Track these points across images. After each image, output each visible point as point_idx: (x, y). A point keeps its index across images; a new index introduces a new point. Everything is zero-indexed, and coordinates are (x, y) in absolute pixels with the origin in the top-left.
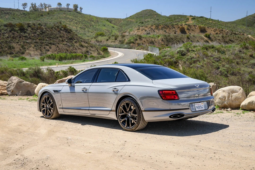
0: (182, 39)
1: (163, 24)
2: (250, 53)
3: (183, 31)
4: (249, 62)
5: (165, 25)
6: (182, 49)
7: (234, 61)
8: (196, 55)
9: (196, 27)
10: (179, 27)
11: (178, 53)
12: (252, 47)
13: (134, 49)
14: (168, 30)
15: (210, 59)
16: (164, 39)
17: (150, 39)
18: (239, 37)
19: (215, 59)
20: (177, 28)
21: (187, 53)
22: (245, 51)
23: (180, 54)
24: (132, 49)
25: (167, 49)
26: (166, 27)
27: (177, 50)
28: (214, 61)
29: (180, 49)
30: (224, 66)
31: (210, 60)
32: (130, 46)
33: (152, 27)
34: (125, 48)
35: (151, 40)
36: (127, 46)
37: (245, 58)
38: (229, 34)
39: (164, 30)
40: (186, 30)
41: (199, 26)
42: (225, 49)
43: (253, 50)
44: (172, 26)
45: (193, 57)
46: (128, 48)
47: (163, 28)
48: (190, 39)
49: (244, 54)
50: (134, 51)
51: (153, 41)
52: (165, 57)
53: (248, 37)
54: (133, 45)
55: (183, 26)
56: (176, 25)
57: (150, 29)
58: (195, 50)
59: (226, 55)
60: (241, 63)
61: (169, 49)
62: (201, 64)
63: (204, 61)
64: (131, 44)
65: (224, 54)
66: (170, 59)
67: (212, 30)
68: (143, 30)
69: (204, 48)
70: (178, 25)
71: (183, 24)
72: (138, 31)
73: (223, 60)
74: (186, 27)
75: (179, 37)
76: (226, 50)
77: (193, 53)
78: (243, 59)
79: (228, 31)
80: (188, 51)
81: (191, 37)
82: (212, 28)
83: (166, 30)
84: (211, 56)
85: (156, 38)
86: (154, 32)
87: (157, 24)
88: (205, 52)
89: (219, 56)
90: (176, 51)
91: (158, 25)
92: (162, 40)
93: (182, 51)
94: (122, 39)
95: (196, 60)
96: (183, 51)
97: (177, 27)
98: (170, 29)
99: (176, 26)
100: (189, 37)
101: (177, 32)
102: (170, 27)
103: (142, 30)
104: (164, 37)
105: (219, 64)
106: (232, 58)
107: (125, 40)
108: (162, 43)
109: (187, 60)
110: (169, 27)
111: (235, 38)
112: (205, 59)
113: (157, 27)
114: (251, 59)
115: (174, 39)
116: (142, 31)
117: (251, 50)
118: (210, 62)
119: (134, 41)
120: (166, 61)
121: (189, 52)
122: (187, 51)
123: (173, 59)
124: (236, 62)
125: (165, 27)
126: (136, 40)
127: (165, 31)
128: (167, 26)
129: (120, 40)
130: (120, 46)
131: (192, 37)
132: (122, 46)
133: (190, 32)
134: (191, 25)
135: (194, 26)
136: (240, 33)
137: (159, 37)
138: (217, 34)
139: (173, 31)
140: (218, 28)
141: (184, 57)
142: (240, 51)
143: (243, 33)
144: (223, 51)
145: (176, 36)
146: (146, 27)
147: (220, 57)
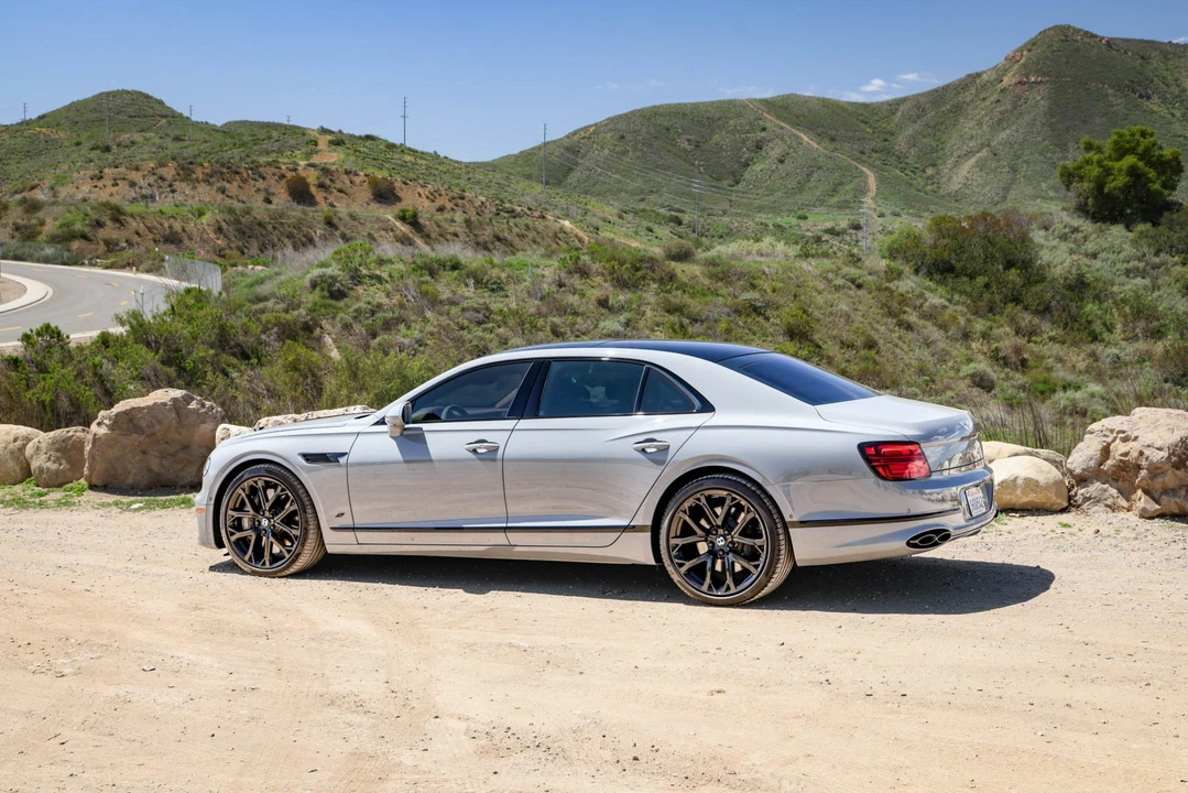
0: (305, 229)
1: (213, 160)
2: (596, 293)
3: (301, 193)
4: (596, 326)
5: (223, 165)
6: (330, 269)
7: (541, 322)
8: (388, 295)
9: (357, 180)
10: (283, 176)
11: (314, 285)
12: (604, 267)
13: (91, 265)
14: (235, 184)
15: (448, 314)
16: (224, 226)
17: (161, 225)
18: (527, 227)
19: (468, 314)
20: (276, 177)
21: (350, 286)
22: (576, 281)
23: (323, 290)
24: (83, 264)
25: (250, 267)
26: (225, 172)
27: (309, 276)
28: (466, 323)
29: (324, 270)
30: (506, 344)
31: (449, 319)
32: (69, 251)
33: (162, 171)
34: (47, 260)
35: (166, 225)
36: (53, 250)
37: (581, 310)
38: (487, 211)
39: (219, 185)
40: (313, 190)
41: (366, 176)
42: (503, 275)
43: (606, 281)
44: (251, 169)
45: (379, 306)
46: (60, 260)
47: (212, 176)
48: (337, 229)
49: (574, 294)
50: (94, 273)
51: (177, 232)
52: (261, 306)
53: (561, 229)
54: (83, 247)
55: (302, 173)
56: (267, 168)
57: (152, 179)
58: (385, 276)
59: (507, 296)
60: (569, 332)
61: (260, 268)
62: (416, 334)
63: (426, 320)
64: (75, 245)
65: (502, 293)
66: (286, 311)
67: (420, 195)
68: (118, 182)
69: (422, 268)
70: (280, 168)
71: (298, 165)
72: (96, 187)
73: (500, 318)
74: (312, 177)
75: (289, 218)
76: (508, 276)
77: (379, 286)
78: (576, 314)
79: (483, 199)
80: (357, 278)
81: (340, 219)
82: (422, 186)
83: (227, 186)
84: (453, 303)
85: (188, 220)
86: (173, 191)
87: (184, 159)
88: (427, 282)
89: (481, 301)
90: (304, 277)
91: (191, 163)
92: (219, 230)
93: (331, 277)
94: (29, 220)
95: (392, 318)
96: (334, 278)
97: (274, 175)
98: (244, 181)
99: (268, 171)
100: (335, 220)
101: (274, 194)
102: (245, 175)
103: (115, 180)
104: (228, 217)
105: (488, 336)
106: (532, 310)
107: (42, 223)
108: (219, 242)
109: (355, 318)
110: (237, 173)
111: (516, 230)
112: (429, 314)
113: (186, 172)
114: (602, 315)
115: (270, 227)
116: (117, 185)
117: (599, 279)
118: (448, 325)
119: (87, 230)
120: (268, 322)
121: (360, 283)
122: (352, 278)
123: (296, 313)
124: (548, 329)
125: (222, 173)
126: (99, 224)
127: (223, 191)
128: (229, 168)
129: (19, 221)
130: (19, 252)
131: (348, 219)
132: (32, 251)
133: (331, 199)
134: (334, 168)
135: (347, 173)
136: (529, 209)
137: (201, 214)
138: (441, 209)
139: (259, 190)
140: (443, 185)
141: (341, 304)
142: (561, 285)
143: (539, 210)
144: (495, 283)
145: (280, 212)
146: (133, 169)
147: (487, 309)
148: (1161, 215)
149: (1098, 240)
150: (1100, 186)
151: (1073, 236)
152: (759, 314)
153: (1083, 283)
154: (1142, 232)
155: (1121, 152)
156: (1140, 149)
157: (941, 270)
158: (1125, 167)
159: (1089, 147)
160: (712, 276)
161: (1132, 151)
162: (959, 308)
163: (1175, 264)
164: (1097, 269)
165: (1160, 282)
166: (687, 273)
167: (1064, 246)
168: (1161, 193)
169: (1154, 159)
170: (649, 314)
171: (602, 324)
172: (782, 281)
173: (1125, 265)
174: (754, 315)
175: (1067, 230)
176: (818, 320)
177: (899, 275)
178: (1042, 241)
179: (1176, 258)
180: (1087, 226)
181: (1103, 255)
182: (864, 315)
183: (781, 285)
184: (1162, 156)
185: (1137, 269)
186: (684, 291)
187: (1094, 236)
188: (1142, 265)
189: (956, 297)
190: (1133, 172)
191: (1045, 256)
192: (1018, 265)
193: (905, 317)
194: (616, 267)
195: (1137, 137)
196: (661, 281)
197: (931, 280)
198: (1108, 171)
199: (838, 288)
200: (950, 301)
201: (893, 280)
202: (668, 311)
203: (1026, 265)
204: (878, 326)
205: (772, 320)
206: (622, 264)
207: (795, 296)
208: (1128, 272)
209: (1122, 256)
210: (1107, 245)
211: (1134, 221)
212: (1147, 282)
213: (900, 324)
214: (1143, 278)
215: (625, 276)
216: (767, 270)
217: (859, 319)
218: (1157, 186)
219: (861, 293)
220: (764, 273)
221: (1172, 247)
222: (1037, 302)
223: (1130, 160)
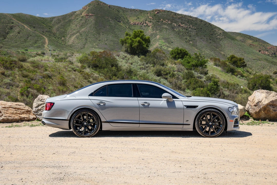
4: (2, 81)
12: (1, 63)
43: (2, 67)
114: (3, 77)
148: (146, 54)
149: (132, 60)
150: (131, 45)
151: (126, 58)
152: (50, 78)
153: (131, 71)
154: (142, 58)
155: (136, 36)
156: (141, 36)
157: (95, 67)
158: (137, 40)
159: (127, 35)
160: (33, 67)
161: (139, 36)
162: (102, 77)
163: (151, 67)
164: (134, 67)
165: (149, 71)
166: (26, 65)
167: (124, 61)
168: (146, 48)
169: (144, 39)
170: (18, 77)
171: (4, 80)
172: (54, 68)
173: (140, 67)
174: (49, 78)
175: (124, 57)
176: (67, 80)
177: (85, 68)
178: (118, 59)
179: (152, 65)
180: (129, 56)
181: (134, 64)
182: (78, 79)
183: (54, 70)
184: (146, 38)
185: (142, 68)
186: (26, 71)
187: (131, 59)
188: (144, 67)
189: (101, 74)
190: (139, 42)
191: (120, 64)
192: (114, 66)
193: (89, 79)
194: (4, 63)
195: (140, 33)
196: (19, 68)
197: (93, 69)
198: (133, 41)
199: (70, 71)
200: (99, 75)
201: (83, 69)
202: (23, 77)
203: (116, 66)
204: (83, 82)
205: (54, 80)
206: (7, 62)
207: (59, 73)
208: (140, 68)
209: (139, 64)
210: (134, 61)
211: (140, 55)
212: (145, 71)
213: (89, 81)
214: (144, 70)
215: (8, 66)
216: (49, 65)
217: (77, 80)
218: (145, 46)
219: (76, 72)
220: (48, 66)
221: (150, 62)
222: (121, 76)
223: (138, 39)
